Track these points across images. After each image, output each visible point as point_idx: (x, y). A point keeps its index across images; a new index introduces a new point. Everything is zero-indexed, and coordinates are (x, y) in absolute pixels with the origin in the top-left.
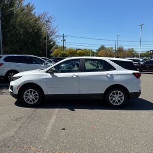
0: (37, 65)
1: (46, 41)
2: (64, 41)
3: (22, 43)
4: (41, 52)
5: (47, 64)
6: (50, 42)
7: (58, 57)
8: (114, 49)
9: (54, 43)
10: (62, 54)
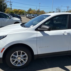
1: (2, 4)
5: (11, 18)
8: (36, 10)
10: (11, 12)
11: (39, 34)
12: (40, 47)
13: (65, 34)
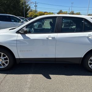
0: (15, 23)
1: (24, 6)
2: (36, 6)
3: (5, 6)
4: (21, 14)
5: (23, 22)
6: (26, 6)
7: (32, 17)
9: (30, 7)
10: (35, 15)
11: (20, 37)
12: (20, 51)
13: (49, 39)
